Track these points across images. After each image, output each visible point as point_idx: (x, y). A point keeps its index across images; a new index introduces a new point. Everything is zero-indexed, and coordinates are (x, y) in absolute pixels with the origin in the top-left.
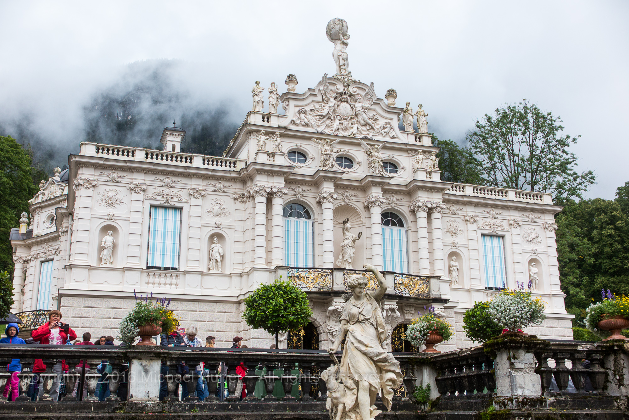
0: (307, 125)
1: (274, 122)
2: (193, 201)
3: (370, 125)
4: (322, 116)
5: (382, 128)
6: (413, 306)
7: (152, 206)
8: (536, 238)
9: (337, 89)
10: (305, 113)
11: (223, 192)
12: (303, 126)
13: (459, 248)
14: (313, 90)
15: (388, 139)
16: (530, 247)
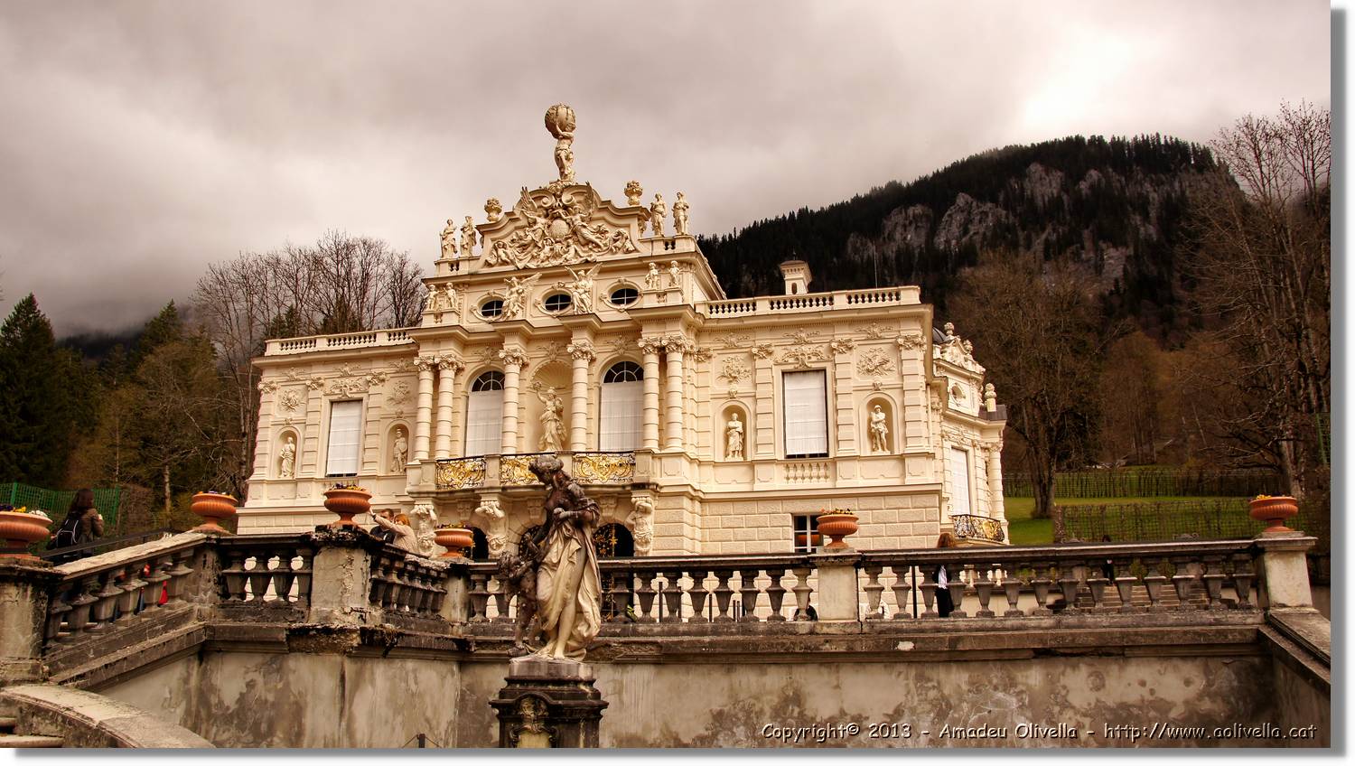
0: (505, 263)
1: (465, 269)
2: (372, 389)
3: (593, 243)
4: (525, 245)
5: (611, 242)
6: (613, 497)
7: (332, 403)
8: (881, 364)
9: (545, 204)
10: (504, 246)
11: (407, 371)
12: (501, 265)
13: (741, 400)
14: (512, 213)
15: (620, 256)
16: (868, 381)
